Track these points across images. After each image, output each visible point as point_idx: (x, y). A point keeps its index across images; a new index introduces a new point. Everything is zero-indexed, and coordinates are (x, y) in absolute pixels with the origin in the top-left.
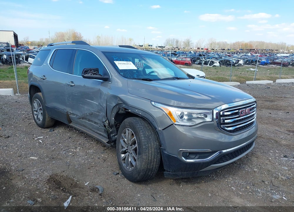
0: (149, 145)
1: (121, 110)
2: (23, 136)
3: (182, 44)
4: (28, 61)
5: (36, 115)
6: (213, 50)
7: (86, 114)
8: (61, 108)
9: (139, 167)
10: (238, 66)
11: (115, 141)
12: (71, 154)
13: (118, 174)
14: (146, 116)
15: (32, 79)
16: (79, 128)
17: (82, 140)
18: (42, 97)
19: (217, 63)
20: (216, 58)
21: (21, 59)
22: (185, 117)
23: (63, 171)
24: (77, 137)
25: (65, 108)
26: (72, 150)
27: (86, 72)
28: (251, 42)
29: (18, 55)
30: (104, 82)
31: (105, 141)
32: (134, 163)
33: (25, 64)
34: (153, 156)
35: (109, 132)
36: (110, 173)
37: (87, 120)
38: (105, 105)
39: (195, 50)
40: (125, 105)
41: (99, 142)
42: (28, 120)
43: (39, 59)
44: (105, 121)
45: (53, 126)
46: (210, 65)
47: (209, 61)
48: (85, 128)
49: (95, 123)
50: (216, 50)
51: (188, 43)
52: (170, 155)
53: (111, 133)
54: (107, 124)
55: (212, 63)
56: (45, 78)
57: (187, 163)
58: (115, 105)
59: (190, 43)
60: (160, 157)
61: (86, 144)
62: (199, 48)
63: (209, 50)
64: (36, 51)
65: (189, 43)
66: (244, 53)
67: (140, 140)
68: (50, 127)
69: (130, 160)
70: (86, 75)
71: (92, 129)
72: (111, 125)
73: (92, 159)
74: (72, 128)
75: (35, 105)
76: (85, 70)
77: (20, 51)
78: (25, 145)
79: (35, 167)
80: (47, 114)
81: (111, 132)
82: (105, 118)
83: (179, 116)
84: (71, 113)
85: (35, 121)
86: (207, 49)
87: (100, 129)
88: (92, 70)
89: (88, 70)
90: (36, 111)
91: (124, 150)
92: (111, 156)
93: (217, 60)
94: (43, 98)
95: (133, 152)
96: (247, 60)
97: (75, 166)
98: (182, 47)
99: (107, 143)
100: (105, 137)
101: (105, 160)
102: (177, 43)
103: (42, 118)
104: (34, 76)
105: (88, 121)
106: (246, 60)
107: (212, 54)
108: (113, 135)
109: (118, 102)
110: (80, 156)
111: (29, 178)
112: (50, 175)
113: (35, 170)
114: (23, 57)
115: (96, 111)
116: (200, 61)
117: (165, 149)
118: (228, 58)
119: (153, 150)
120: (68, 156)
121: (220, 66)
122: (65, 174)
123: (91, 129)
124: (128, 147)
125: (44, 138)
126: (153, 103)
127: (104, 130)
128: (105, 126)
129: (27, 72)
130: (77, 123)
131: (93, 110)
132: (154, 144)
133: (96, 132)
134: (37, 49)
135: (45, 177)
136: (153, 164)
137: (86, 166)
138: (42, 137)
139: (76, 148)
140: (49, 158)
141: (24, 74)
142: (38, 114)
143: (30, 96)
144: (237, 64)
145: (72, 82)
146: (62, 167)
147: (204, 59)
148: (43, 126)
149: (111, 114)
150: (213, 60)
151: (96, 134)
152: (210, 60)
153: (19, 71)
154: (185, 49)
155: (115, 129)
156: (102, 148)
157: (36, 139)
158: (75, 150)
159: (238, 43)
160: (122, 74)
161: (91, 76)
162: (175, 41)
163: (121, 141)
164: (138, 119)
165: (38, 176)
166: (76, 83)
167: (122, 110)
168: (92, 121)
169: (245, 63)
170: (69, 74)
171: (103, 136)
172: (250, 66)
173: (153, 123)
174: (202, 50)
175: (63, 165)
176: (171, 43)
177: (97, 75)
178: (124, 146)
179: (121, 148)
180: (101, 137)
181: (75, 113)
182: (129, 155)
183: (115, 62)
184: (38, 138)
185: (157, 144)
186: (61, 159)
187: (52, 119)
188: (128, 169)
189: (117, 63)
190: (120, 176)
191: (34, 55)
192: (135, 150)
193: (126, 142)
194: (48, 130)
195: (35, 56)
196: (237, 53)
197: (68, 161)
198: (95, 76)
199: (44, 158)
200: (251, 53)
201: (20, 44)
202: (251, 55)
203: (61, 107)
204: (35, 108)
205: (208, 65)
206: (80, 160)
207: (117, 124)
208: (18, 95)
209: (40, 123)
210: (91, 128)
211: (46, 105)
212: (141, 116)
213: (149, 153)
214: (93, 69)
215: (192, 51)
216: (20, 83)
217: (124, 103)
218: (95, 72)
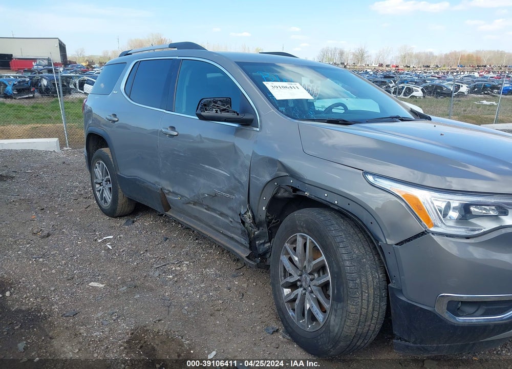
0: (363, 280)
1: (282, 190)
2: (75, 233)
3: (351, 57)
4: (83, 90)
5: (99, 191)
6: (408, 68)
7: (203, 194)
8: (149, 180)
9: (336, 330)
10: (458, 96)
11: (263, 256)
12: (171, 277)
13: (277, 331)
14: (352, 208)
15: (91, 122)
16: (185, 222)
17: (190, 245)
18: (110, 157)
19: (418, 91)
20: (416, 82)
21: (72, 86)
22: (454, 215)
23: (159, 321)
24: (180, 238)
25: (157, 180)
26: (174, 269)
27: (205, 105)
28: (478, 52)
29: (67, 80)
30: (242, 129)
31: (243, 253)
32: (320, 316)
33: (78, 96)
34: (371, 305)
35: (253, 236)
36: (258, 328)
37: (204, 208)
38: (244, 179)
39: (375, 69)
40: (295, 180)
41: (225, 252)
42: (85, 200)
43: (102, 85)
44: (245, 213)
45: (132, 213)
46: (405, 95)
47: (403, 87)
48: (199, 223)
49: (222, 214)
50: (414, 67)
51: (360, 56)
52: (415, 304)
53: (258, 237)
54: (249, 220)
55: (410, 91)
56: (116, 119)
57: (458, 326)
58: (269, 179)
59: (365, 55)
60: (385, 307)
61: (199, 253)
62: (382, 65)
63: (401, 67)
64: (97, 72)
65: (363, 55)
66: (466, 73)
67: (339, 268)
68: (126, 215)
69: (308, 306)
70: (205, 114)
71: (214, 226)
72: (257, 221)
73: (216, 289)
74: (168, 220)
75: (98, 171)
76: (202, 102)
77: (70, 73)
78: (81, 253)
79: (100, 308)
80: (120, 191)
81: (257, 235)
82: (245, 206)
83: (440, 211)
84: (170, 192)
85: (97, 202)
86: (397, 67)
87: (232, 227)
88: (219, 102)
89: (210, 102)
90: (100, 184)
91: (291, 280)
92: (254, 284)
93: (419, 85)
94: (112, 160)
95: (319, 291)
96: (475, 85)
97: (182, 307)
98: (351, 62)
99: (247, 257)
100: (242, 244)
101: (243, 295)
102: (341, 55)
103: (111, 198)
104: (94, 116)
105: (206, 209)
106: (472, 85)
107: (407, 74)
108: (261, 242)
109: (278, 172)
110: (191, 284)
111: (89, 335)
112: (132, 330)
113: (99, 315)
114: (76, 84)
115: (224, 189)
116: (386, 87)
117: (401, 291)
118: (437, 82)
119: (371, 291)
120: (165, 283)
121: (424, 97)
122: (162, 328)
123: (211, 227)
124: (301, 275)
125: (114, 238)
126: (370, 178)
127: (242, 231)
128: (243, 223)
129: (82, 108)
130: (182, 212)
131: (218, 187)
132: (372, 278)
133: (222, 233)
134: (98, 69)
135: (120, 334)
136: (369, 323)
137: (206, 307)
138: (111, 237)
139: (180, 263)
140: (127, 285)
141: (77, 113)
142: (103, 190)
143: (88, 155)
144: (456, 93)
145: (173, 128)
146: (154, 309)
147: (393, 84)
148: (112, 213)
149: (260, 198)
150: (411, 86)
151: (222, 236)
152: (406, 86)
153: (69, 108)
154: (356, 67)
155: (266, 230)
156: (234, 266)
157: (100, 241)
158: (178, 268)
159: (454, 55)
160: (283, 109)
161: (217, 114)
162: (338, 51)
163: (284, 259)
164: (327, 213)
165: (106, 329)
166: (181, 130)
167: (286, 191)
168: (214, 210)
169: (472, 91)
170: (164, 111)
171: (237, 241)
172: (479, 96)
173: (369, 225)
174: (388, 69)
175: (156, 303)
176: (330, 55)
177: (228, 112)
178: (292, 272)
179: (283, 274)
180: (233, 243)
181: (177, 192)
182: (305, 294)
183: (264, 83)
184: (105, 238)
185: (381, 276)
186: (152, 290)
187: (130, 200)
188: (302, 326)
189: (268, 85)
190: (281, 337)
191: (93, 80)
192: (325, 287)
193: (298, 264)
194: (123, 221)
195: (95, 81)
196: (452, 73)
197: (167, 294)
198: (225, 114)
199: (117, 285)
200: (479, 72)
201: (70, 61)
202: (480, 76)
203: (149, 178)
204: (97, 178)
205: (402, 96)
206: (191, 292)
207: (272, 219)
208: (68, 150)
209: (108, 208)
210: (211, 223)
211: (119, 174)
212: (336, 208)
213: (362, 300)
214: (220, 100)
215: (368, 70)
216: (71, 127)
217: (293, 174)
218: (224, 105)
